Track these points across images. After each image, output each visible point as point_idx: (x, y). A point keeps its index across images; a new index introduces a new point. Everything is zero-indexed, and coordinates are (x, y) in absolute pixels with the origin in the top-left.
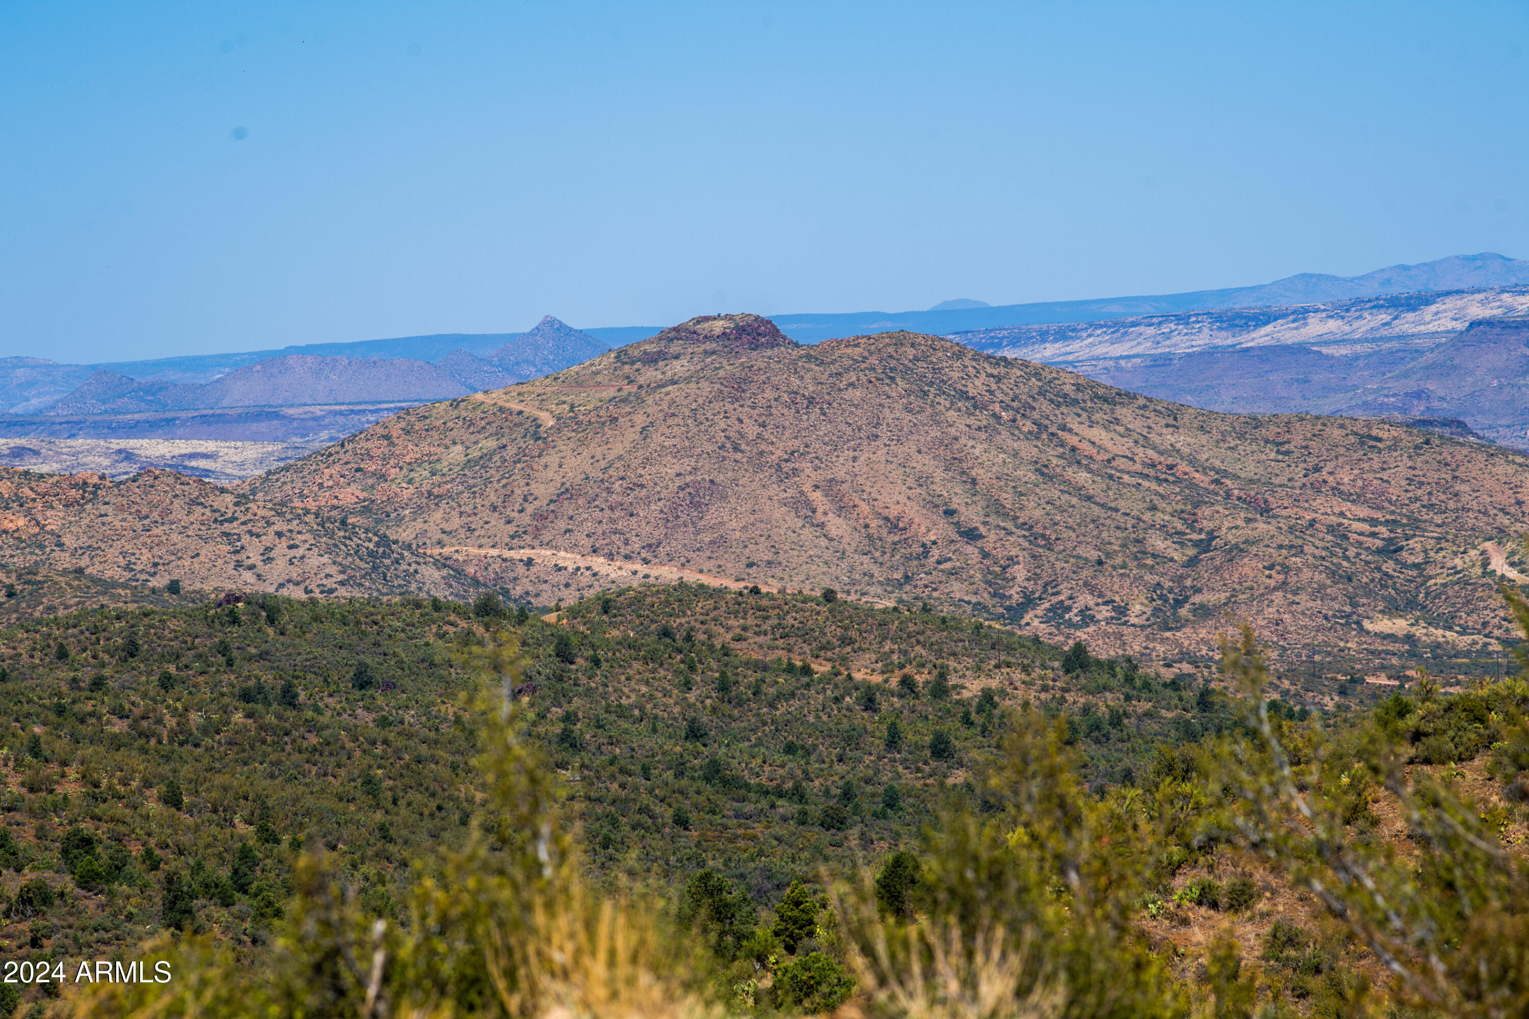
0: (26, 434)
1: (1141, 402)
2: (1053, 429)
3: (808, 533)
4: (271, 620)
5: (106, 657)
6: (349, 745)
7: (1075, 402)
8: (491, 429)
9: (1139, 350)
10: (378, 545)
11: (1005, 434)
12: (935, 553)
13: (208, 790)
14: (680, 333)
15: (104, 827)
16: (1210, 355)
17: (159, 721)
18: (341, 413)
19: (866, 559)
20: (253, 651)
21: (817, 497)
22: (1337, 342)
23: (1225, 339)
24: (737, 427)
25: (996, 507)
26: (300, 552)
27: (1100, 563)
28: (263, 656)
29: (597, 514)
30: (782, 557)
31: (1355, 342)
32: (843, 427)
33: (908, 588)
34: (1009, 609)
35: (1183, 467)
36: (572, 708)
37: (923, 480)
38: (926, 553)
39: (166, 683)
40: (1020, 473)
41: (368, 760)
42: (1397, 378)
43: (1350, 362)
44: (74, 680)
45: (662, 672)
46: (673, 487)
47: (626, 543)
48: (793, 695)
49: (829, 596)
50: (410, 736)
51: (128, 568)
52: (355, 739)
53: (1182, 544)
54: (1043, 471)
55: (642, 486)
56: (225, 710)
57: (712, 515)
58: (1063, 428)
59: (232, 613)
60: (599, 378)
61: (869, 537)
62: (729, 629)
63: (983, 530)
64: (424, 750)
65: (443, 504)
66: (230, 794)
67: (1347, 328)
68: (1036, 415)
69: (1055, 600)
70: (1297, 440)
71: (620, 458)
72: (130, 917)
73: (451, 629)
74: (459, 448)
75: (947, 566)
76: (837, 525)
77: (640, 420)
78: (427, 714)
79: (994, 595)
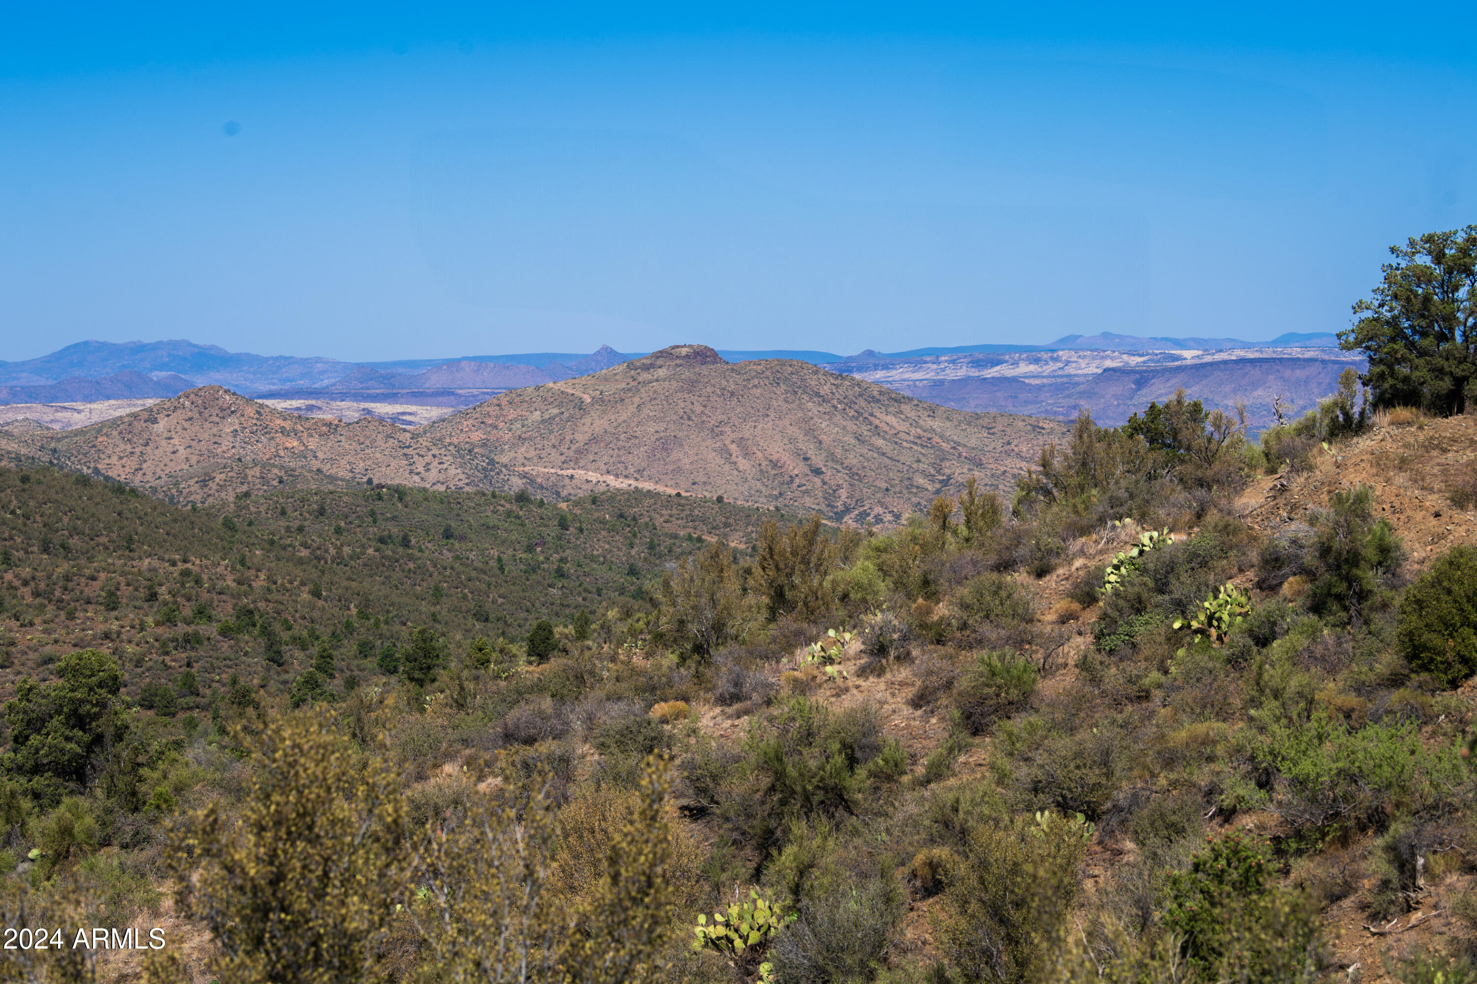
0: (318, 399)
1: (916, 402)
2: (866, 415)
3: (727, 467)
4: (400, 499)
5: (307, 516)
6: (431, 569)
7: (879, 401)
8: (556, 403)
9: (928, 376)
10: (488, 464)
11: (839, 417)
12: (797, 481)
13: (337, 589)
14: (665, 355)
15: (271, 605)
16: (965, 381)
17: (326, 551)
18: (487, 393)
19: (759, 483)
20: (389, 515)
21: (733, 447)
22: (1034, 377)
23: (974, 373)
24: (690, 406)
25: (832, 457)
26: (445, 466)
27: (887, 490)
28: (394, 518)
29: (611, 452)
30: (711, 480)
31: (1043, 377)
32: (750, 409)
33: (781, 499)
34: (836, 513)
35: (936, 439)
36: (564, 555)
37: (792, 440)
38: (792, 481)
39: (338, 531)
40: (846, 439)
41: (440, 578)
42: (1065, 397)
43: (1040, 388)
44: (288, 527)
45: (618, 538)
46: (653, 439)
47: (626, 468)
48: (690, 553)
49: (720, 499)
50: (467, 566)
51: (351, 471)
52: (435, 566)
53: (933, 481)
54: (859, 438)
55: (636, 437)
56: (363, 547)
57: (674, 456)
58: (872, 415)
59: (379, 494)
60: (617, 377)
61: (761, 471)
62: (662, 516)
63: (824, 469)
64: (474, 574)
65: (526, 444)
66: (350, 591)
67: (1040, 370)
68: (857, 407)
69: (861, 509)
70: (999, 427)
71: (624, 421)
72: (246, 654)
73: (501, 508)
74: (538, 413)
75: (804, 488)
76: (743, 464)
77: (637, 400)
78: (483, 555)
79: (828, 506)
